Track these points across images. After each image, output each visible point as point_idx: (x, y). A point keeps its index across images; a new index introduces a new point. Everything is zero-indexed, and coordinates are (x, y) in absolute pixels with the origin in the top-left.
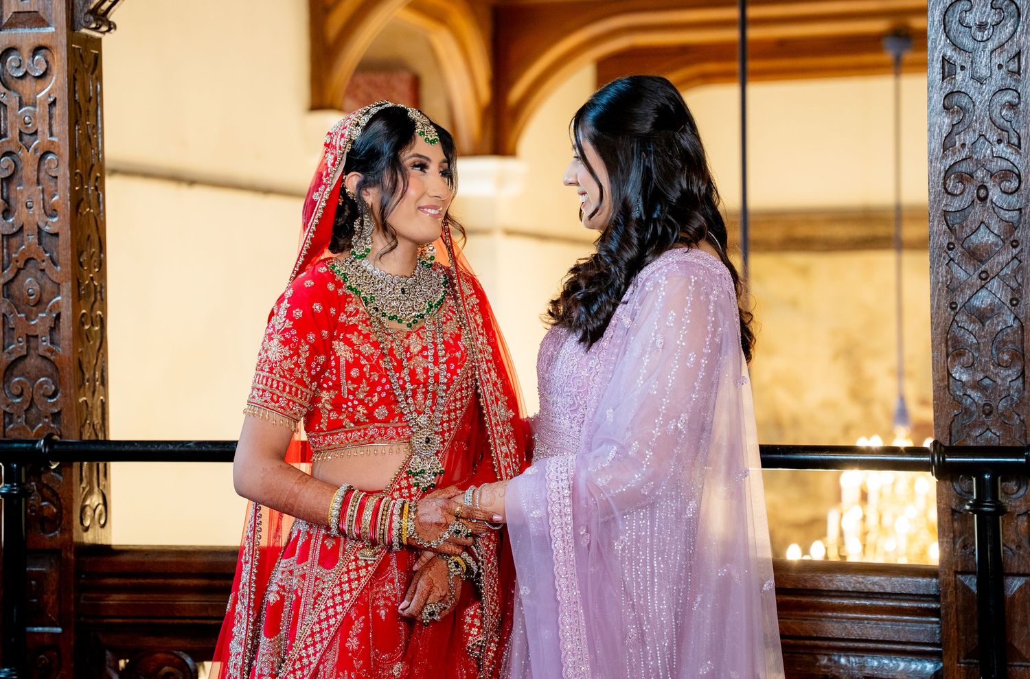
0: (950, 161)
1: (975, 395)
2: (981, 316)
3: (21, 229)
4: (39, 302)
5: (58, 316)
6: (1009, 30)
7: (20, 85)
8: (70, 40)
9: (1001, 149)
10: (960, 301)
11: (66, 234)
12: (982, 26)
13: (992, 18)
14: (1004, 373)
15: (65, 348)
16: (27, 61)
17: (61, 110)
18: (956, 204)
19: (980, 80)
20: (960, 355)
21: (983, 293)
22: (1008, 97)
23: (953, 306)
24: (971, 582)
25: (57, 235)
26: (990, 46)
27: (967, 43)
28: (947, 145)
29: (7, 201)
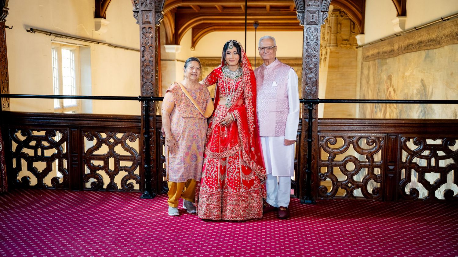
0: (307, 54)
1: (309, 91)
2: (311, 79)
3: (146, 60)
4: (149, 73)
5: (153, 75)
6: (316, 33)
7: (146, 34)
8: (155, 26)
9: (315, 52)
10: (307, 76)
11: (154, 61)
12: (312, 32)
13: (314, 31)
14: (313, 87)
15: (154, 81)
16: (147, 30)
17: (154, 38)
18: (307, 60)
19: (312, 41)
20: (307, 84)
21: (311, 75)
22: (316, 44)
23: (306, 77)
24: (307, 120)
25: (152, 61)
26: (313, 35)
27: (310, 35)
28: (306, 51)
29: (143, 55)
